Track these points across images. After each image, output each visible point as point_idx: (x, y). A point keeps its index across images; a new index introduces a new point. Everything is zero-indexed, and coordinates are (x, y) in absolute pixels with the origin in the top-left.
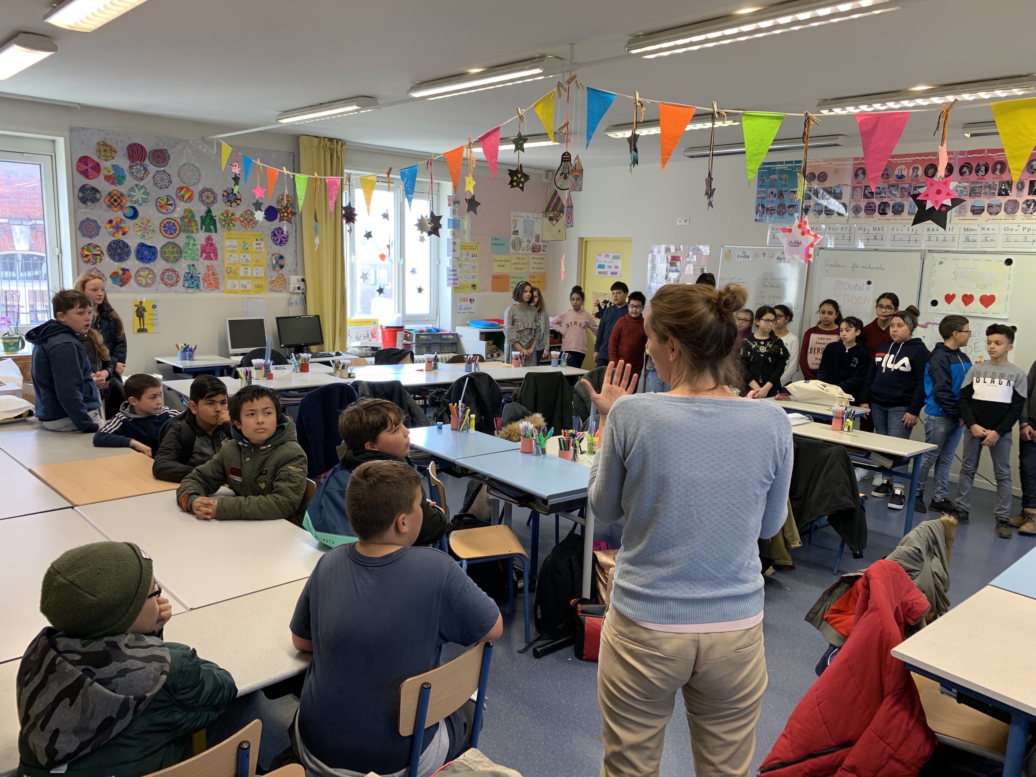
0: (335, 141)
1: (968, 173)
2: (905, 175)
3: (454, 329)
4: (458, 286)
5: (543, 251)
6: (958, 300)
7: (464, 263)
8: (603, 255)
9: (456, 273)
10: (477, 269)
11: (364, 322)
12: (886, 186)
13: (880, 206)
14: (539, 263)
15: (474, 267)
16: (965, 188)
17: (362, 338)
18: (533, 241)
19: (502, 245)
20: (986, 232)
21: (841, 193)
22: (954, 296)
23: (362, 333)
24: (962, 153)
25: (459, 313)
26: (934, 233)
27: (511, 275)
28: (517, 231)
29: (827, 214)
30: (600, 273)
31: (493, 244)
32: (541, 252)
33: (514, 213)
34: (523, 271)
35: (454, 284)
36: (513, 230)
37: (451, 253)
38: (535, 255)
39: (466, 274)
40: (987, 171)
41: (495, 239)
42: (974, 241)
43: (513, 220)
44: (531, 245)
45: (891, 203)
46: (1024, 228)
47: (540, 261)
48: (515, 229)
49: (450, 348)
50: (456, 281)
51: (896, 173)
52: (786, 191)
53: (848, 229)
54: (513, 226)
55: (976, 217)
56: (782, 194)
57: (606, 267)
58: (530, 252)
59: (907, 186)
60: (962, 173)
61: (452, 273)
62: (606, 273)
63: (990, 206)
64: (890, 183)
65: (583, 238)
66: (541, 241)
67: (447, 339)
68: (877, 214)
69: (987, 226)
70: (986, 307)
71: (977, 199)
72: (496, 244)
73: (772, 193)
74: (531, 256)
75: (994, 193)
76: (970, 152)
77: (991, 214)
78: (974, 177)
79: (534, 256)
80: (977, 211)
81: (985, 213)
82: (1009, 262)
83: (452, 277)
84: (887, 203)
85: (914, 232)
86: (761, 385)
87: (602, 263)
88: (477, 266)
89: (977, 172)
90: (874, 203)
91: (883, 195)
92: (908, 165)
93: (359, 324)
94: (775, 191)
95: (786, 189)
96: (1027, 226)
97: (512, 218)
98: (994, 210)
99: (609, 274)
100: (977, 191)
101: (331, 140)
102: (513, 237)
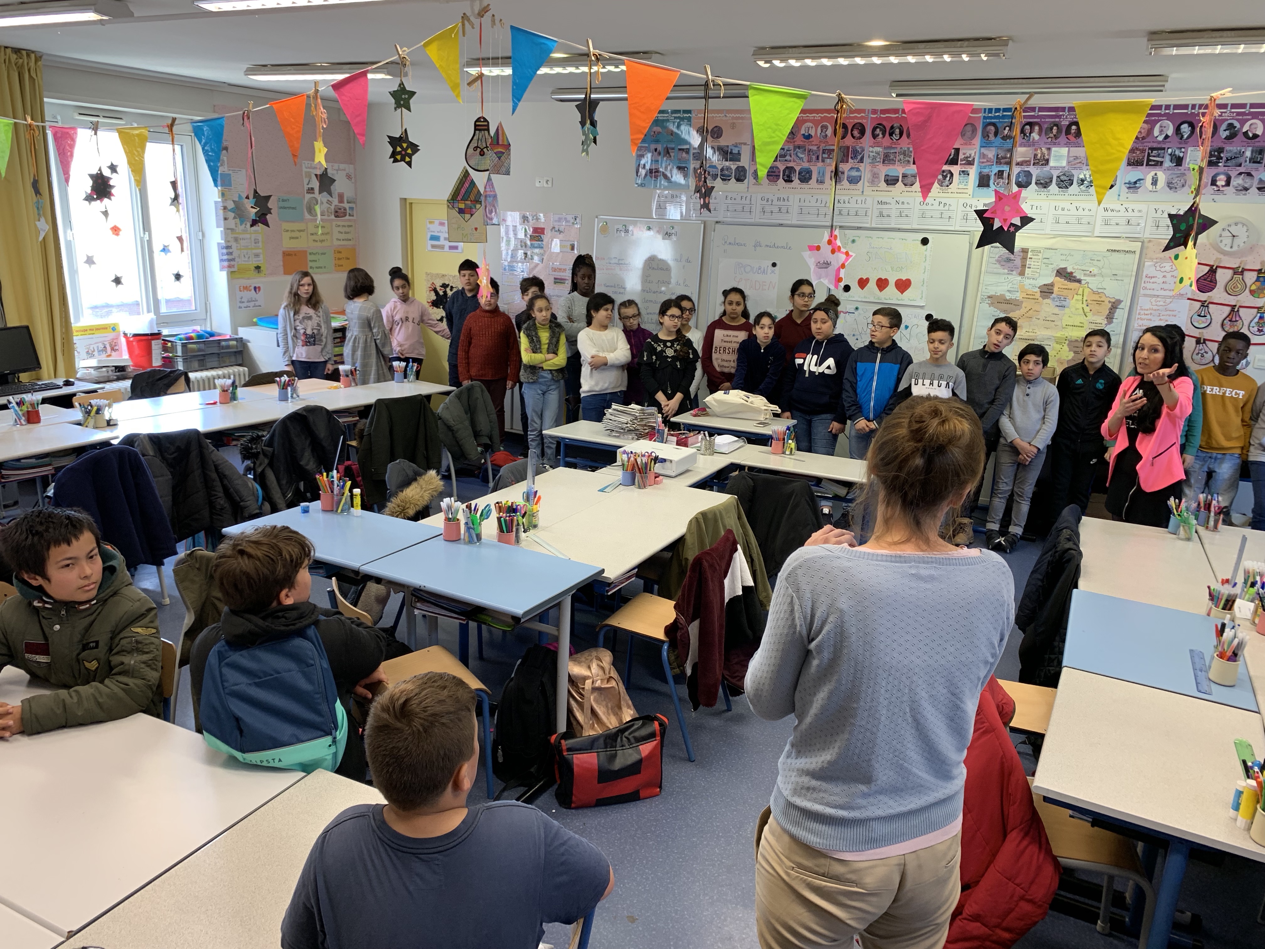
0: (24, 53)
1: (881, 136)
2: (813, 134)
3: (235, 332)
4: (235, 269)
5: (350, 215)
6: (872, 285)
7: (241, 236)
8: (437, 222)
9: (231, 250)
10: (260, 244)
11: (97, 329)
12: (791, 147)
13: (784, 171)
14: (346, 233)
15: (256, 242)
16: (878, 153)
17: (96, 353)
18: (335, 201)
19: (294, 208)
20: (900, 206)
21: (739, 154)
22: (867, 280)
23: (95, 346)
24: (874, 112)
25: (240, 307)
26: (844, 205)
27: (310, 251)
28: (312, 189)
29: (723, 180)
30: (433, 246)
31: (281, 208)
32: (347, 217)
33: (306, 162)
34: (324, 244)
35: (229, 267)
36: (306, 187)
37: (222, 222)
38: (340, 221)
39: (245, 251)
40: (901, 134)
41: (283, 201)
42: (888, 216)
43: (306, 172)
44: (333, 207)
45: (798, 169)
46: (940, 203)
47: (347, 229)
48: (310, 186)
49: (233, 359)
50: (232, 263)
51: (803, 132)
52: (673, 149)
53: (748, 198)
54: (306, 181)
55: (891, 188)
56: (668, 153)
57: (442, 239)
58: (333, 217)
59: (815, 148)
60: (875, 136)
61: (225, 251)
62: (442, 247)
63: (905, 176)
64: (796, 143)
65: (405, 199)
66: (345, 201)
67: (228, 347)
68: (781, 180)
69: (901, 200)
70: (902, 293)
71: (891, 167)
72: (285, 208)
73: (656, 150)
74: (334, 223)
75: (909, 161)
76: (884, 111)
77: (905, 185)
78: (887, 141)
79: (339, 223)
80: (891, 181)
81: (900, 183)
82: (925, 241)
83: (225, 257)
84: (792, 168)
85: (823, 205)
86: (670, 397)
87: (436, 234)
88: (260, 239)
89: (891, 134)
90: (777, 168)
91: (788, 158)
92: (816, 123)
93: (89, 332)
94: (660, 147)
95: (673, 146)
96: (944, 201)
97: (304, 170)
98: (909, 180)
99: (447, 248)
100: (892, 157)
101: (17, 51)
102: (308, 196)
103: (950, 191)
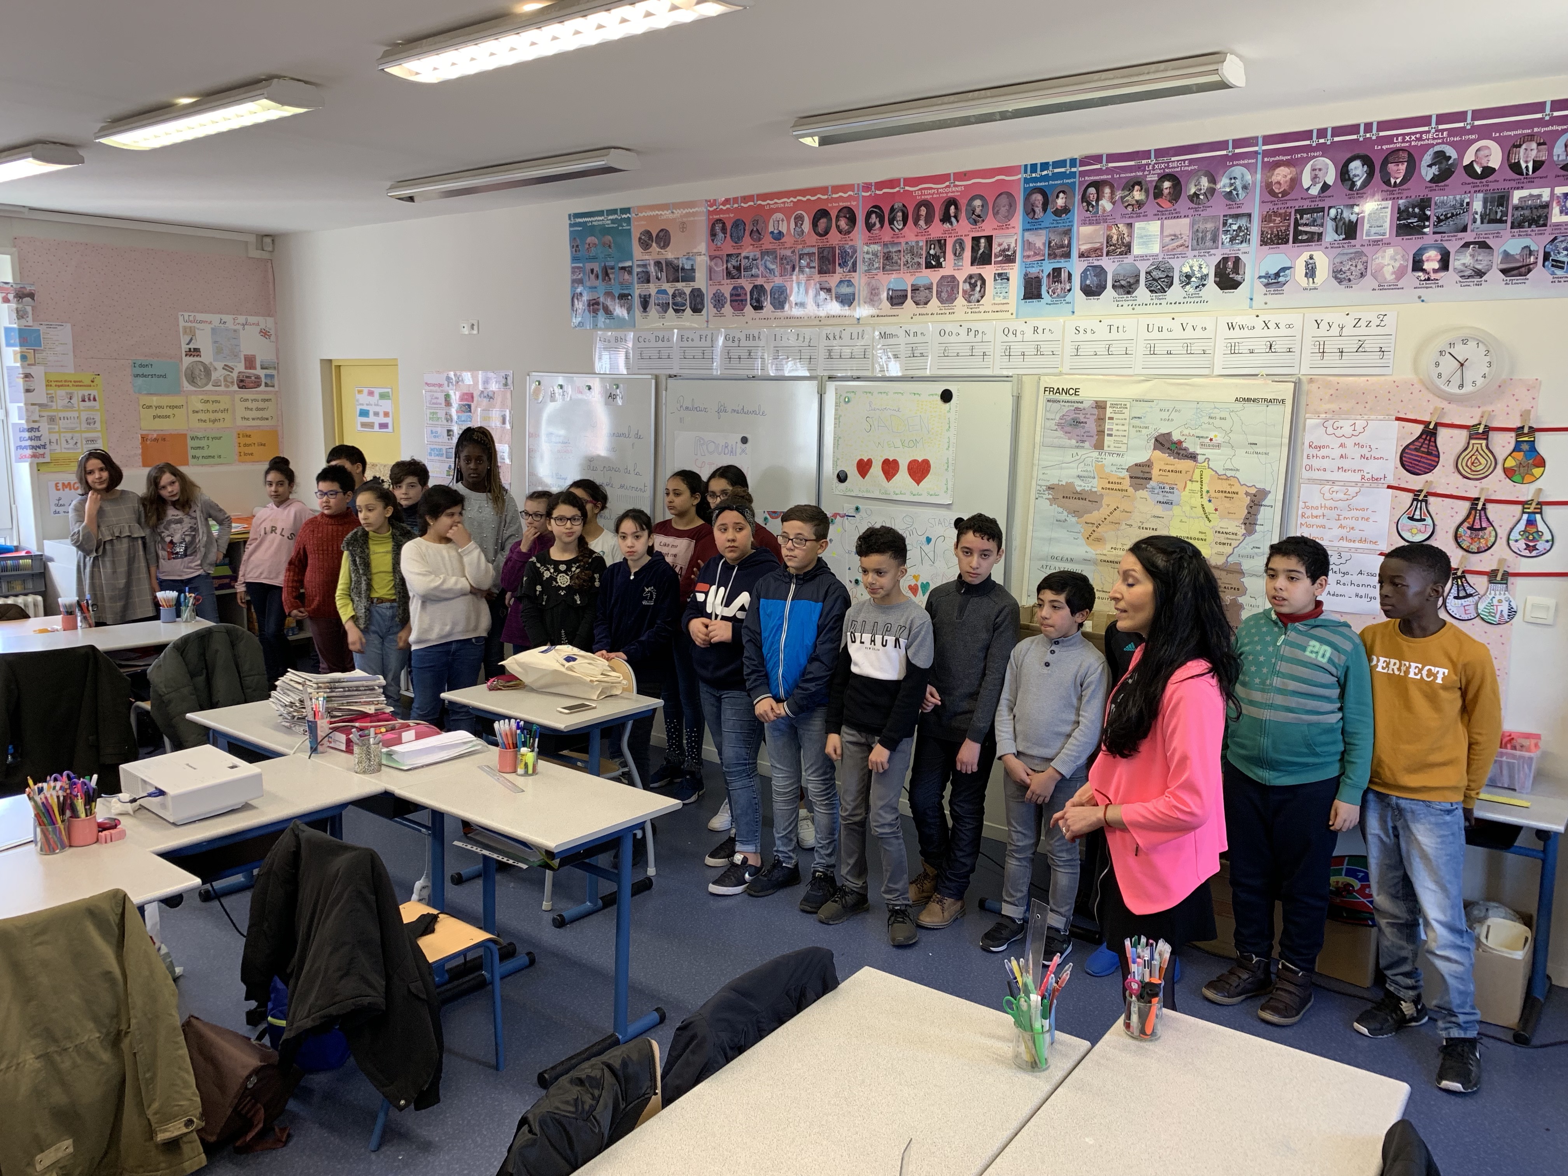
2: (784, 231)
3: (40, 546)
4: (47, 460)
5: (266, 385)
6: (876, 470)
8: (366, 391)
9: (37, 434)
10: (98, 425)
14: (258, 409)
15: (90, 422)
16: (875, 254)
18: (240, 367)
19: (159, 376)
20: (912, 339)
21: (693, 270)
22: (869, 463)
24: (867, 187)
26: (835, 343)
27: (190, 434)
28: (197, 350)
29: (676, 311)
30: (364, 425)
31: (137, 376)
32: (262, 388)
33: (186, 315)
34: (217, 424)
35: (34, 456)
38: (248, 394)
41: (141, 366)
42: (897, 356)
44: (235, 375)
46: (969, 330)
47: (261, 405)
50: (41, 451)
51: (771, 229)
52: (613, 268)
53: (709, 338)
55: (896, 310)
56: (607, 274)
57: (371, 414)
58: (235, 388)
59: (788, 253)
60: (869, 227)
61: (26, 435)
62: (370, 425)
63: (915, 289)
65: (330, 361)
66: (258, 366)
69: (913, 329)
70: (918, 482)
71: (894, 276)
72: (144, 376)
73: (592, 271)
74: (237, 397)
75: (919, 264)
76: (880, 185)
77: (917, 304)
79: (246, 396)
80: (897, 299)
81: (909, 301)
82: (946, 396)
83: (28, 443)
85: (806, 343)
87: (365, 407)
90: (742, 288)
91: (754, 271)
94: (597, 267)
95: (612, 264)
96: (974, 326)
98: (921, 296)
99: (376, 427)
100: (895, 258)
102: (187, 361)
103: (982, 309)
